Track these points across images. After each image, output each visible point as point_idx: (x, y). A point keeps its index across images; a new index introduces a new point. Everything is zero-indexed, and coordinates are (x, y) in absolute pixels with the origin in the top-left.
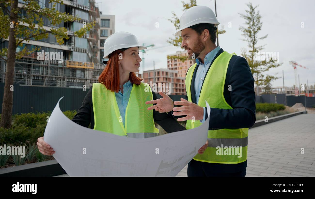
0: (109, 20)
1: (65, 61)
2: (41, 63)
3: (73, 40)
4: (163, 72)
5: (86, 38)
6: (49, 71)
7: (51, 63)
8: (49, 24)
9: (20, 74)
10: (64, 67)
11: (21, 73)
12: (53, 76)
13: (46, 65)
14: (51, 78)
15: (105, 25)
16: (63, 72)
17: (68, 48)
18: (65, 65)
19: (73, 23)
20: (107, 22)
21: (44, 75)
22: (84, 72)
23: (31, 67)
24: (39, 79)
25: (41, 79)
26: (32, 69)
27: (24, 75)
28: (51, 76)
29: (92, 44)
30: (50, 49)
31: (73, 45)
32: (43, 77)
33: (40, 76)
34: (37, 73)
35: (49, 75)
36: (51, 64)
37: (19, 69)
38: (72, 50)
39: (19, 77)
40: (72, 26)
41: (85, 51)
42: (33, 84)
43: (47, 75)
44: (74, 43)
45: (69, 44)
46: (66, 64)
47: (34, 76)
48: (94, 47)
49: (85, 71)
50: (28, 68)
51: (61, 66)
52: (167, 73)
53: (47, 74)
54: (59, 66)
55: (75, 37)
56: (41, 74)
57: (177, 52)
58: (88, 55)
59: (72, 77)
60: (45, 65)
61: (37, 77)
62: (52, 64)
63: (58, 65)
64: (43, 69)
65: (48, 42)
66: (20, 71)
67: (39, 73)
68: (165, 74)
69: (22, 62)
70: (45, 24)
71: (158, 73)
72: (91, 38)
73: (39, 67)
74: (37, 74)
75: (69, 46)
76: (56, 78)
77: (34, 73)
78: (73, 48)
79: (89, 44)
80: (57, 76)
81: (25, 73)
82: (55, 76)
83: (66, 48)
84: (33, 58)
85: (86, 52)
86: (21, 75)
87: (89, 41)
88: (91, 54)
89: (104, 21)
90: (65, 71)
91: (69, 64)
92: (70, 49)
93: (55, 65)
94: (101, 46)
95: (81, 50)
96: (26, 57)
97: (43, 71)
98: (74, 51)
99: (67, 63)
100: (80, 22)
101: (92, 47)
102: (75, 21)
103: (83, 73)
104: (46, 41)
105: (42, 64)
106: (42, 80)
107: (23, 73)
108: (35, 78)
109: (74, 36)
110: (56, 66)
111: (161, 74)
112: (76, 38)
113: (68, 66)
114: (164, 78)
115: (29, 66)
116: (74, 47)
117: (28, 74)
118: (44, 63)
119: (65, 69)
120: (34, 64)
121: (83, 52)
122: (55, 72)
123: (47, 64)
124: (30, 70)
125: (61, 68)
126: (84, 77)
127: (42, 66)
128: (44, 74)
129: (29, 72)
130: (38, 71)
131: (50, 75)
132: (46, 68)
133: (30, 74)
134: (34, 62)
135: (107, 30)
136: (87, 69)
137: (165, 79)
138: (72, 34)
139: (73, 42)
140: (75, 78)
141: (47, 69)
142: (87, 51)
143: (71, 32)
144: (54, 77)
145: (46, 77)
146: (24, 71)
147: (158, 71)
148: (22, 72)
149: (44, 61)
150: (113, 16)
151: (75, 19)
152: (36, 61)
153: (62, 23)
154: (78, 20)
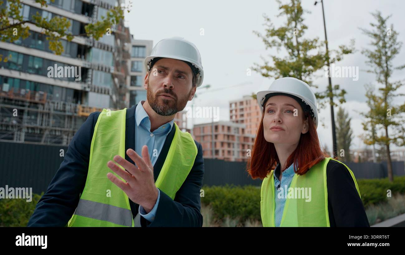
0: (144, 47)
1: (76, 106)
2: (39, 108)
3: (89, 74)
4: (223, 127)
5: (109, 72)
6: (52, 121)
9: (6, 123)
10: (75, 114)
11: (9, 122)
12: (57, 128)
13: (47, 111)
14: (54, 131)
15: (138, 55)
16: (73, 122)
17: (82, 87)
18: (75, 112)
19: (91, 50)
20: (141, 49)
21: (44, 127)
23: (24, 114)
24: (36, 132)
25: (38, 132)
26: (25, 117)
27: (12, 126)
28: (54, 128)
29: (118, 82)
31: (90, 83)
32: (41, 130)
33: (37, 128)
34: (32, 123)
35: (50, 127)
36: (54, 110)
37: (5, 117)
38: (87, 89)
39: (5, 128)
40: (90, 54)
41: (107, 92)
42: (25, 140)
43: (48, 127)
44: (92, 80)
45: (84, 81)
46: (77, 111)
47: (28, 128)
48: (121, 87)
50: (20, 115)
51: (70, 114)
52: (229, 128)
53: (48, 125)
54: (67, 113)
55: (93, 70)
56: (38, 125)
57: (244, 97)
58: (111, 98)
60: (45, 111)
61: (33, 129)
62: (56, 110)
63: (64, 111)
64: (42, 117)
66: (7, 119)
67: (36, 123)
68: (226, 129)
69: (11, 105)
70: (49, 50)
71: (216, 128)
72: (117, 73)
73: (36, 114)
74: (33, 125)
75: (83, 83)
76: (61, 131)
77: (27, 123)
78: (89, 87)
79: (114, 82)
80: (63, 129)
81: (14, 122)
82: (59, 129)
83: (78, 86)
84: (28, 100)
85: (108, 94)
86: (7, 126)
87: (113, 76)
88: (116, 96)
89: (137, 49)
90: (75, 121)
91: (83, 111)
92: (85, 88)
93: (60, 111)
94: (131, 85)
95: (102, 90)
96: (17, 98)
97: (42, 120)
98: (91, 91)
99: (79, 109)
100: (101, 48)
101: (118, 86)
102: (94, 46)
105: (42, 110)
106: (40, 133)
108: (30, 131)
109: (90, 68)
110: (62, 113)
111: (220, 129)
112: (94, 72)
113: (81, 114)
114: (224, 135)
115: (23, 111)
116: (91, 86)
117: (19, 125)
118: (44, 109)
119: (76, 118)
120: (30, 109)
121: (105, 93)
122: (60, 123)
123: (49, 109)
124: (22, 118)
125: (70, 117)
127: (41, 113)
128: (44, 124)
129: (20, 121)
130: (34, 120)
131: (53, 126)
132: (47, 115)
133: (22, 124)
134: (29, 107)
135: (141, 62)
137: (226, 137)
138: (88, 65)
139: (89, 78)
141: (49, 118)
142: (110, 92)
143: (86, 63)
144: (58, 131)
145: (46, 129)
146: (13, 120)
147: (216, 124)
148: (10, 120)
149: (43, 105)
150: (151, 42)
151: (94, 44)
152: (32, 105)
153: (75, 48)
154: (98, 45)
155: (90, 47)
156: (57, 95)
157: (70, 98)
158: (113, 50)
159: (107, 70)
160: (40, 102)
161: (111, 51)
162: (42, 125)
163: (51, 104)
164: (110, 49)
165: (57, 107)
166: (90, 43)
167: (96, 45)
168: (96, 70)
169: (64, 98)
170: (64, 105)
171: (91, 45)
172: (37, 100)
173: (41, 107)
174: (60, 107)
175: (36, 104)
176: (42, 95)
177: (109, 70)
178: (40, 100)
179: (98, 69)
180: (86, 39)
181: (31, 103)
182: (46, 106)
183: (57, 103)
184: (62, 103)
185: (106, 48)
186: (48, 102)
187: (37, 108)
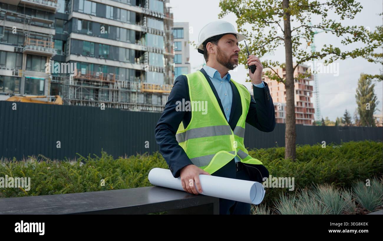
0: (182, 29)
1: (138, 84)
2: (110, 87)
3: (146, 56)
5: (162, 53)
6: (120, 97)
7: (122, 86)
8: (118, 38)
9: (86, 100)
10: (138, 90)
11: (88, 100)
12: (125, 103)
13: (116, 89)
14: (122, 106)
15: (177, 36)
16: (136, 96)
17: (141, 67)
19: (146, 35)
20: (179, 31)
21: (114, 102)
22: (161, 97)
23: (99, 92)
24: (108, 107)
25: (110, 107)
26: (100, 95)
27: (91, 103)
28: (122, 103)
30: (120, 69)
31: (147, 63)
32: (112, 105)
33: (109, 103)
34: (106, 100)
35: (119, 102)
36: (121, 88)
37: (85, 95)
39: (86, 105)
40: (145, 39)
41: (161, 71)
43: (117, 102)
44: (148, 61)
45: (142, 62)
49: (163, 96)
50: (96, 93)
51: (134, 90)
53: (117, 101)
54: (131, 90)
55: (148, 52)
56: (110, 101)
58: (165, 75)
59: (147, 105)
60: (114, 89)
61: (106, 104)
62: (123, 88)
63: (129, 88)
64: (113, 94)
65: (118, 60)
66: (86, 97)
67: (108, 100)
69: (89, 85)
70: (114, 38)
72: (168, 54)
73: (108, 92)
75: (142, 64)
76: (128, 105)
77: (102, 99)
80: (129, 103)
81: (92, 99)
82: (126, 103)
83: (138, 67)
84: (102, 81)
85: (163, 72)
86: (87, 103)
87: (166, 57)
89: (175, 31)
90: (138, 96)
91: (144, 88)
92: (143, 68)
93: (126, 88)
95: (157, 69)
96: (93, 79)
97: (113, 97)
98: (149, 71)
100: (154, 34)
102: (148, 32)
103: (159, 98)
104: (115, 60)
105: (112, 88)
107: (91, 100)
110: (128, 90)
112: (150, 53)
113: (142, 90)
115: (97, 90)
117: (96, 101)
118: (113, 87)
119: (138, 94)
120: (103, 88)
121: (159, 72)
122: (126, 98)
123: (118, 88)
124: (98, 96)
125: (134, 93)
126: (162, 104)
127: (111, 90)
128: (114, 100)
129: (97, 98)
130: (106, 97)
132: (116, 92)
133: (98, 100)
134: (103, 86)
135: (180, 42)
136: (165, 94)
138: (145, 49)
139: (146, 59)
140: (151, 105)
141: (118, 95)
142: (164, 70)
143: (143, 47)
144: (125, 105)
145: (116, 104)
146: (91, 98)
148: (89, 98)
149: (113, 84)
150: (187, 24)
151: (148, 30)
152: (104, 84)
153: (133, 35)
154: (151, 30)
155: (146, 33)
156: (123, 75)
157: (133, 77)
158: (164, 34)
159: (160, 52)
160: (111, 82)
161: (162, 35)
162: (113, 101)
163: (119, 84)
164: (161, 34)
165: (123, 85)
166: (145, 29)
167: (150, 31)
168: (151, 52)
169: (127, 78)
170: (129, 83)
171: (146, 31)
172: (108, 80)
173: (111, 86)
174: (126, 85)
175: (107, 84)
176: (112, 76)
177: (162, 51)
178: (110, 80)
179: (153, 52)
180: (142, 26)
181: (103, 83)
182: (115, 85)
183: (124, 82)
184: (127, 81)
185: (158, 33)
186: (117, 82)
187: (109, 87)
